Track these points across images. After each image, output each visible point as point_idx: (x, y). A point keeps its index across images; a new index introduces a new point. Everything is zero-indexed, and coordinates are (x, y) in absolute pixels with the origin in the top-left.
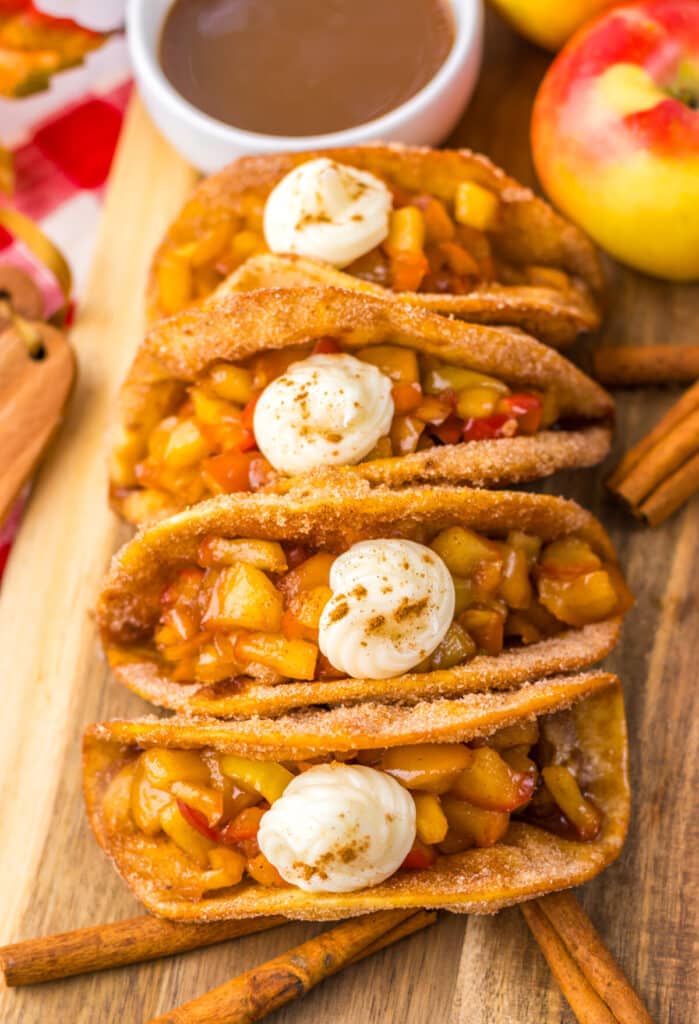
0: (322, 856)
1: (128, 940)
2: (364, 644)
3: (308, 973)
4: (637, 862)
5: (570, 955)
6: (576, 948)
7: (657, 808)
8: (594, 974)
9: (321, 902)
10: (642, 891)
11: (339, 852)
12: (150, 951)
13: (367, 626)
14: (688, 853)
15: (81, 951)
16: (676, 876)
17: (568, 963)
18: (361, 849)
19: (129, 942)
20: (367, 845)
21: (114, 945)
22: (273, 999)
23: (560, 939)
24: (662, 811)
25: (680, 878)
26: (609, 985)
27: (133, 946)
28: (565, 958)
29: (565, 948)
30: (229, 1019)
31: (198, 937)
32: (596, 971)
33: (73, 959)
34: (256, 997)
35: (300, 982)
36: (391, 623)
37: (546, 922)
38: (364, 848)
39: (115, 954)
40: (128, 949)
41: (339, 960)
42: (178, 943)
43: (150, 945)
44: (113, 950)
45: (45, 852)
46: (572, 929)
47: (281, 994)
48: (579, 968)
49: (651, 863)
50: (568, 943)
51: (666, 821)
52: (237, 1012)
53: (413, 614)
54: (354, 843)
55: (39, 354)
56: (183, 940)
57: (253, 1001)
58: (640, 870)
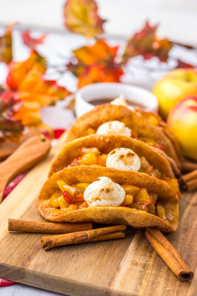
0: (101, 189)
1: (43, 224)
2: (118, 161)
3: (90, 233)
4: (178, 238)
5: (160, 243)
6: (161, 240)
7: (184, 231)
8: (166, 245)
9: (98, 207)
10: (179, 243)
11: (106, 189)
12: (48, 228)
13: (119, 157)
14: (192, 239)
15: (30, 224)
16: (188, 241)
17: (159, 244)
18: (111, 190)
19: (43, 225)
20: (113, 190)
21: (39, 225)
22: (79, 237)
23: (157, 240)
24: (186, 231)
25: (189, 242)
26: (170, 246)
27: (44, 226)
28: (158, 243)
29: (158, 241)
30: (67, 238)
31: (61, 228)
32: (167, 244)
33: (28, 225)
34: (75, 235)
35: (87, 235)
36: (125, 157)
37: (154, 237)
38: (112, 190)
39: (39, 227)
40: (42, 226)
41: (98, 233)
42: (56, 228)
43: (48, 227)
44: (38, 226)
45: (24, 215)
46: (161, 237)
47: (82, 237)
48: (162, 245)
49: (182, 239)
50: (159, 240)
51: (187, 233)
52: (69, 237)
53: (131, 156)
54: (110, 188)
55: (44, 140)
56: (57, 228)
57: (74, 236)
58: (179, 239)
